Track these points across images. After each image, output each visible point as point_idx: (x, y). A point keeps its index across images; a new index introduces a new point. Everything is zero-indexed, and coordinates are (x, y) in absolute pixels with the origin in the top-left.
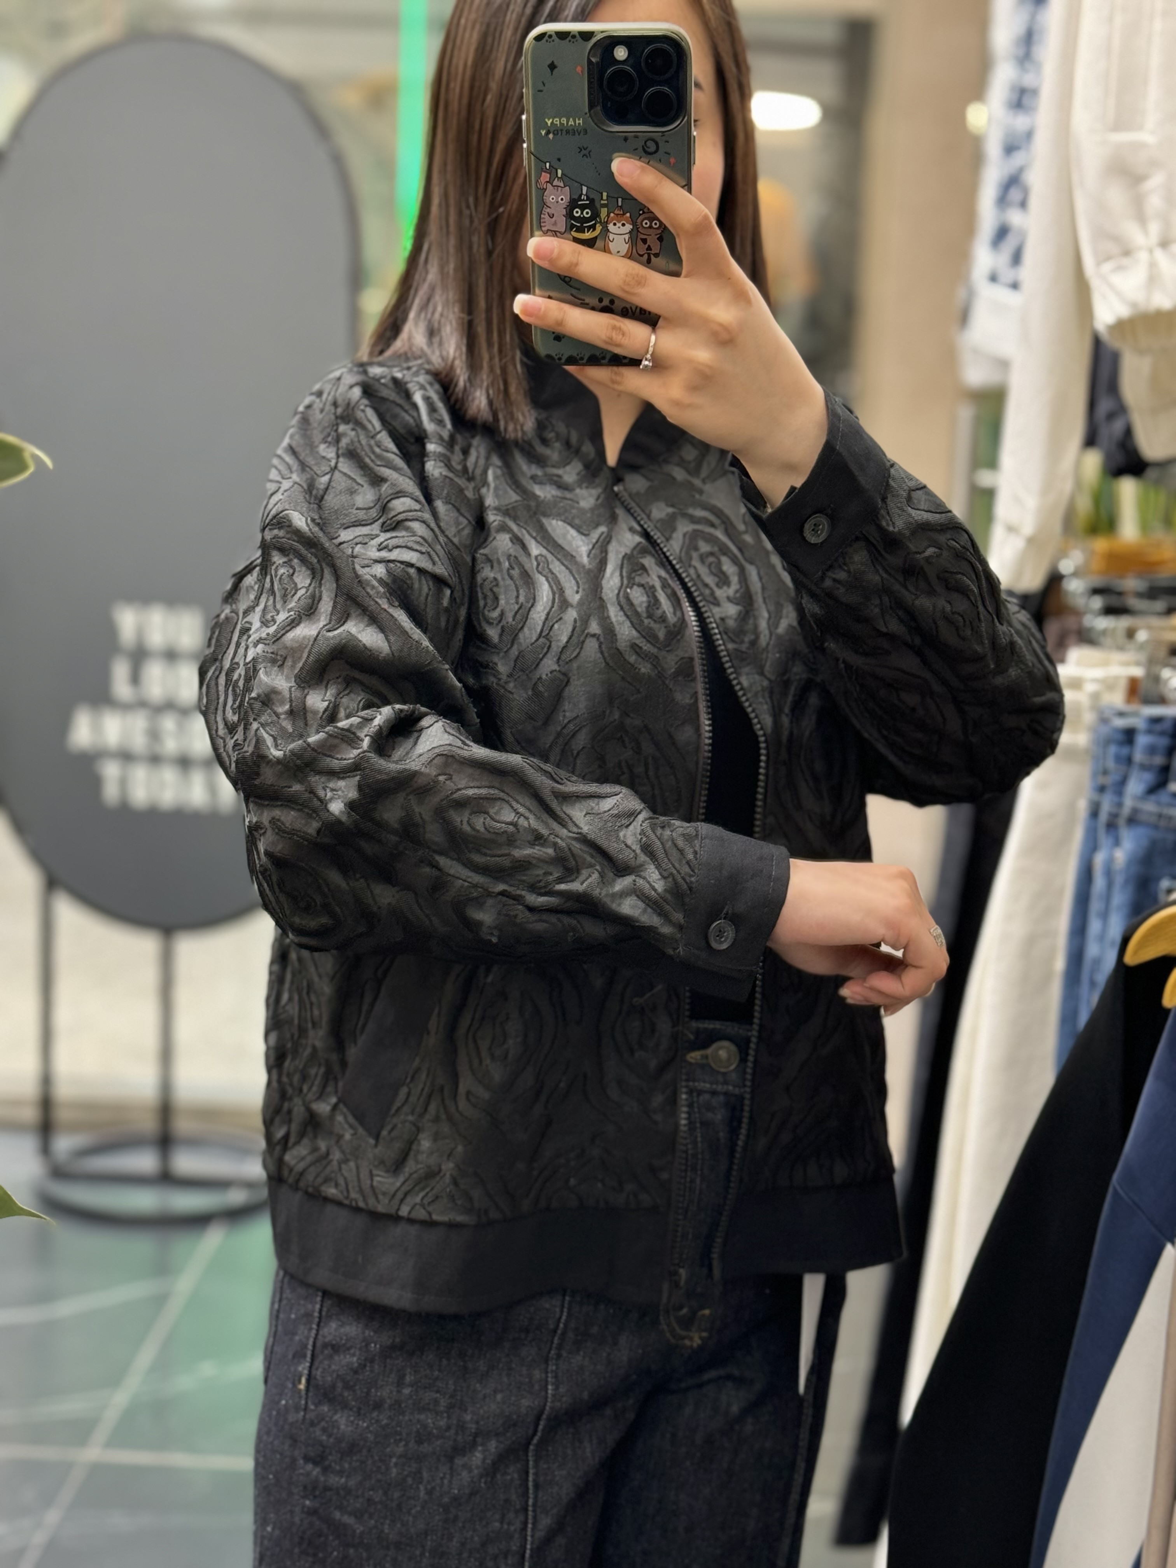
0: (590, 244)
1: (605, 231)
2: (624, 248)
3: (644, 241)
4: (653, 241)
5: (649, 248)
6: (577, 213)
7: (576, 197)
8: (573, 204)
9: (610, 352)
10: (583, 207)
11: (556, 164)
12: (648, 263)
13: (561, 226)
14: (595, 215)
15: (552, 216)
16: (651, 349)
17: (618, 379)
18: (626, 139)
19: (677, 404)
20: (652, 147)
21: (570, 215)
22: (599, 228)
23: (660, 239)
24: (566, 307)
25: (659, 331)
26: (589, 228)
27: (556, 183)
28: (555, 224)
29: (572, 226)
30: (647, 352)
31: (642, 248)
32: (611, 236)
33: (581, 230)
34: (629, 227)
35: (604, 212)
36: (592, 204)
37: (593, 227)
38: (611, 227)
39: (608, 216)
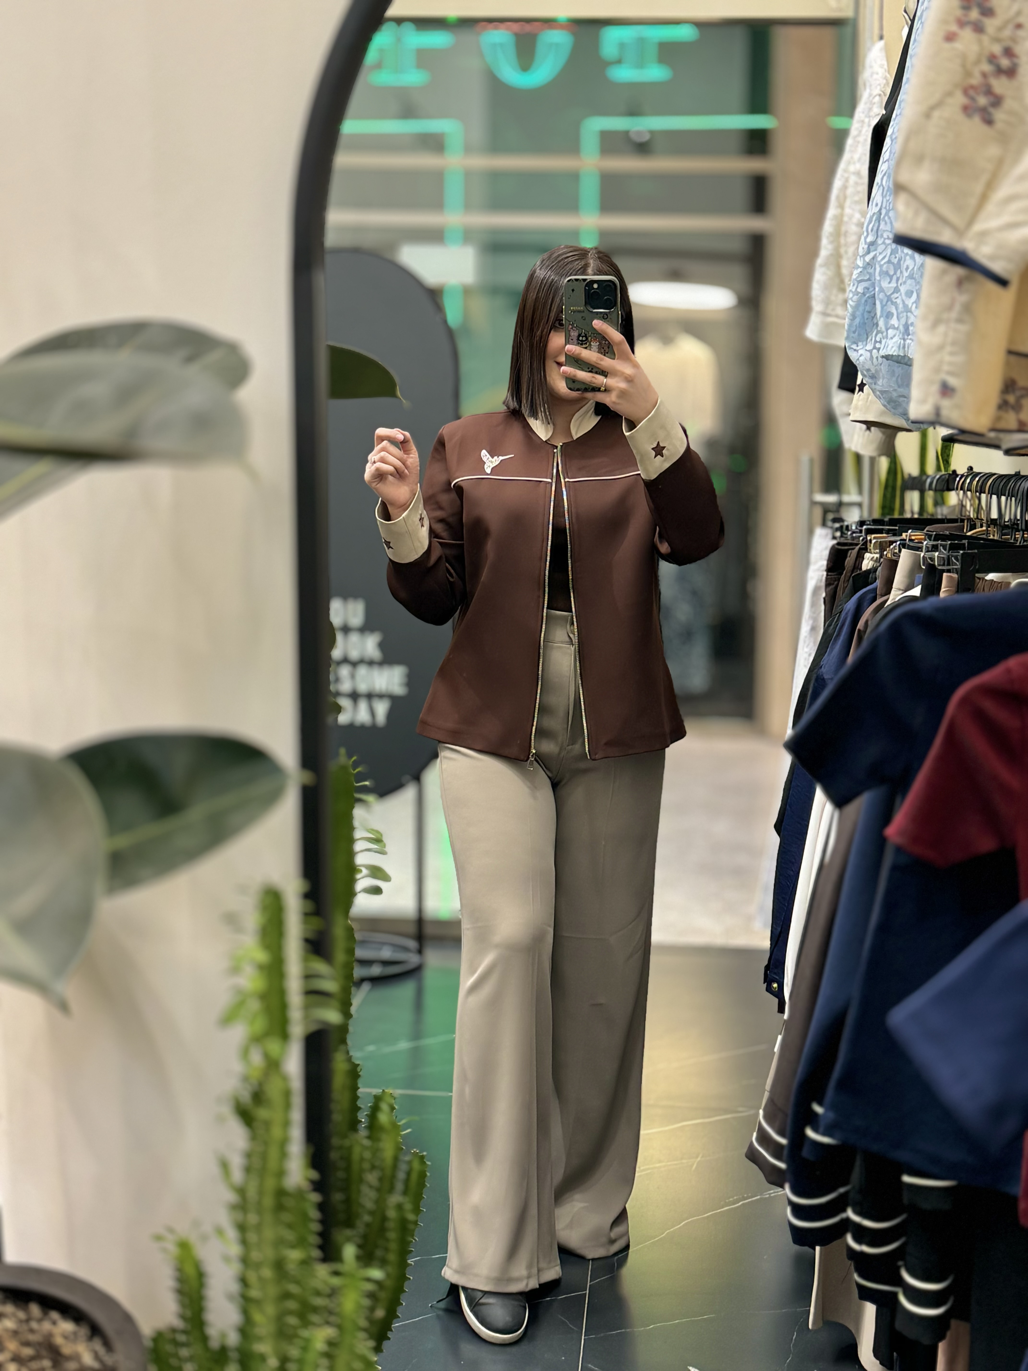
1: (590, 345)
2: (596, 349)
3: (603, 346)
4: (605, 348)
5: (605, 350)
6: (581, 338)
7: (580, 333)
8: (579, 335)
9: (591, 386)
10: (583, 337)
12: (605, 355)
14: (587, 339)
16: (604, 384)
18: (598, 314)
19: (614, 403)
21: (578, 339)
22: (588, 343)
23: (608, 347)
24: (576, 370)
25: (608, 378)
27: (574, 329)
30: (603, 384)
32: (592, 347)
34: (598, 342)
35: (590, 338)
36: (586, 336)
37: (586, 343)
38: (592, 343)
39: (591, 339)
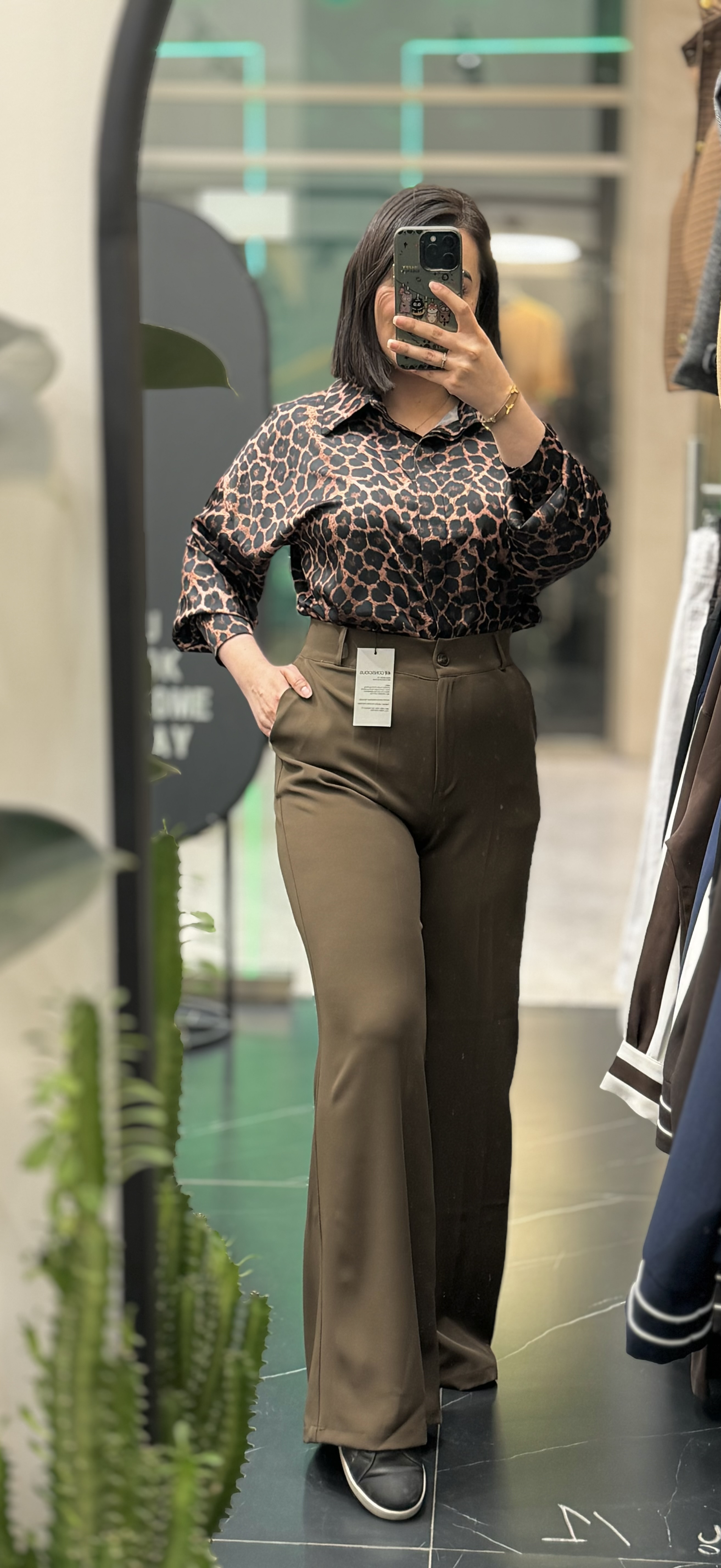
0: (420, 317)
1: (427, 312)
2: (434, 319)
3: (443, 316)
4: (446, 316)
5: (445, 319)
6: (415, 304)
7: (414, 299)
8: (413, 301)
9: (428, 364)
10: (417, 302)
11: (406, 284)
13: (409, 311)
14: (423, 305)
15: (404, 306)
16: (444, 362)
17: (431, 375)
18: (435, 274)
20: (446, 277)
21: (412, 305)
22: (424, 311)
23: (449, 316)
24: (409, 345)
25: (448, 355)
26: (420, 311)
27: (407, 292)
28: (406, 309)
29: (413, 310)
31: (442, 320)
32: (429, 314)
33: (416, 312)
34: (436, 310)
35: (426, 304)
36: (421, 302)
37: (422, 311)
38: (429, 310)
39: (428, 305)
